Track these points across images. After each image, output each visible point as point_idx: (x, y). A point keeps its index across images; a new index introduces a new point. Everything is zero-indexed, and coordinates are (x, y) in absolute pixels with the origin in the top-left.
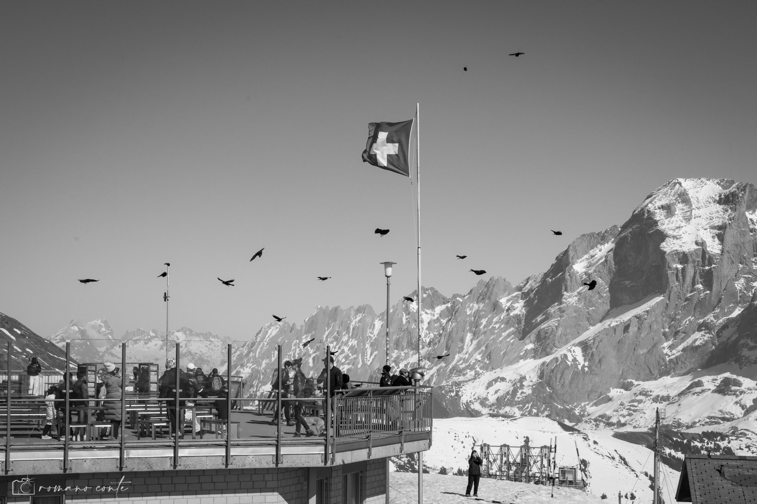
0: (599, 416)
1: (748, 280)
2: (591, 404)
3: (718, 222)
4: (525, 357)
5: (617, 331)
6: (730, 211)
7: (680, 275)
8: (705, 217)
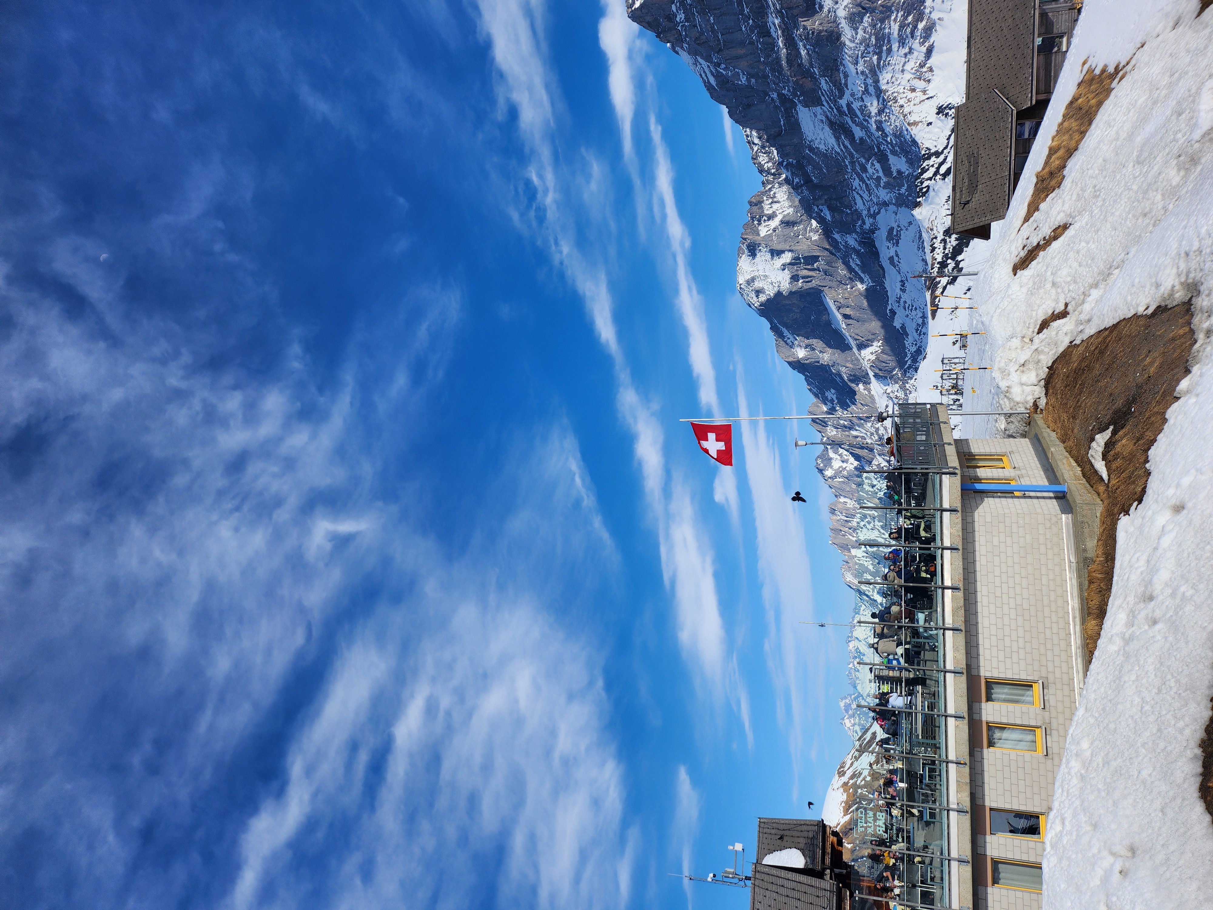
0: (917, 332)
1: (811, 231)
2: (906, 339)
3: (769, 256)
4: (869, 390)
5: (850, 323)
6: (760, 248)
7: (807, 280)
8: (765, 265)
